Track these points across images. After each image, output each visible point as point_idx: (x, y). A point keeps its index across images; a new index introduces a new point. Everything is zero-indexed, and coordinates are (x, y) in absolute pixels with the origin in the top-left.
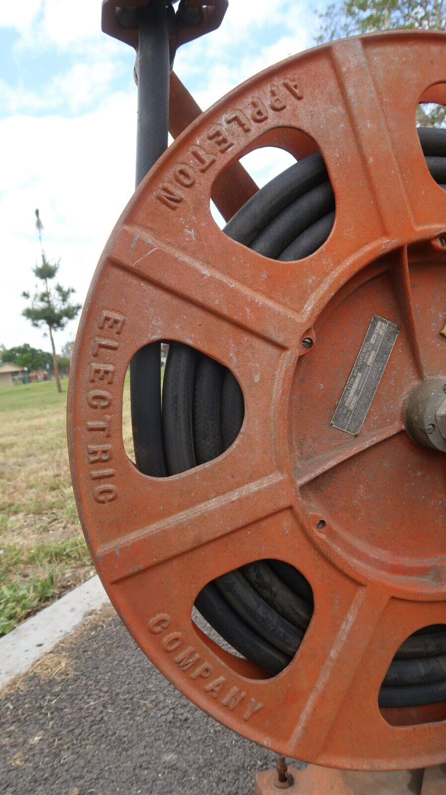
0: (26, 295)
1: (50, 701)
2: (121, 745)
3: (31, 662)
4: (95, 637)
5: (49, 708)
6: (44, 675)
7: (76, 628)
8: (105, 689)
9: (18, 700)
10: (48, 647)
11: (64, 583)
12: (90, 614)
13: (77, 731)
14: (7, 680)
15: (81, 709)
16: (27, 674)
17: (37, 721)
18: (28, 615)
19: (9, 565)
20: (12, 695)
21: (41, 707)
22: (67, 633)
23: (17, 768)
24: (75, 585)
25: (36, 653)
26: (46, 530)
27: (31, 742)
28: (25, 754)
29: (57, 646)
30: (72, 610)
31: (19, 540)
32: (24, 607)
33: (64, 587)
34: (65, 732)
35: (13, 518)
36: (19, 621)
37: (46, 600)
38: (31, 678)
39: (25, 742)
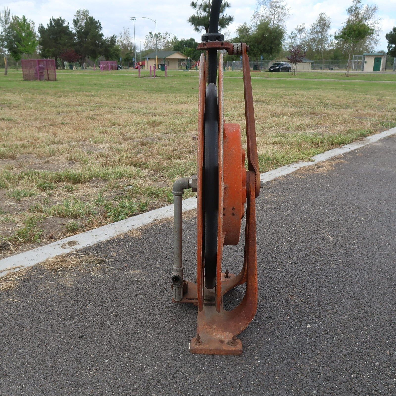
0: (194, 5)
1: (130, 243)
2: (146, 259)
3: (128, 230)
4: (153, 228)
5: (128, 245)
6: (131, 235)
7: (148, 224)
8: (148, 244)
9: (120, 240)
10: (136, 227)
11: (152, 206)
12: (156, 220)
13: (134, 253)
14: (118, 233)
15: (138, 248)
16: (125, 233)
17: (123, 247)
18: (134, 215)
19: (133, 193)
20: (118, 238)
21: (126, 244)
22: (144, 224)
23: (113, 256)
24: (156, 208)
25: (131, 228)
26: (156, 180)
27: (120, 251)
28: (117, 254)
29: (139, 228)
30: (150, 217)
31: (141, 182)
32: (132, 212)
33: (151, 208)
34: (131, 252)
35: (144, 171)
36: (130, 216)
37: (142, 211)
38: (126, 235)
39: (118, 251)
